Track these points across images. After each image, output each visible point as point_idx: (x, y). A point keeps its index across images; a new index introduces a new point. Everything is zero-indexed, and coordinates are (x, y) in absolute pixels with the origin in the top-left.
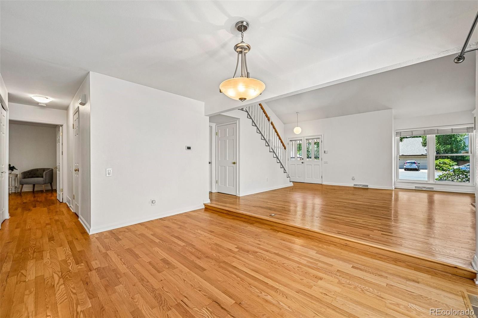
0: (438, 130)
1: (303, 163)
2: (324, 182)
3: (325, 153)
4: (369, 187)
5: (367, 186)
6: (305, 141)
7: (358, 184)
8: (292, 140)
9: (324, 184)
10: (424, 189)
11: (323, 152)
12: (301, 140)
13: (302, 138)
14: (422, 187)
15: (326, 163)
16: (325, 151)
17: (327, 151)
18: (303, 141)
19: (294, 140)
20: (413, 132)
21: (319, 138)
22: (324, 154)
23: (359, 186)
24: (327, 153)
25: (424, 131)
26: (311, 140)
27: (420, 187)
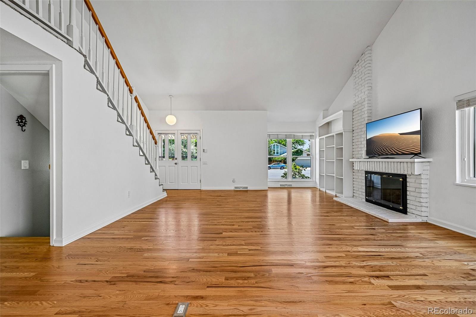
0: (294, 135)
1: (176, 164)
2: (203, 187)
3: (204, 151)
4: (248, 189)
5: (247, 188)
6: (180, 135)
7: (238, 187)
8: (161, 134)
9: (203, 189)
10: (286, 187)
11: (202, 151)
12: (174, 134)
13: (176, 132)
14: (285, 185)
15: (205, 164)
16: (204, 149)
17: (207, 149)
18: (176, 135)
19: (163, 134)
20: (279, 135)
21: (196, 134)
22: (203, 153)
23: (239, 188)
24: (206, 152)
25: (286, 135)
26: (186, 135)
27: (283, 185)
